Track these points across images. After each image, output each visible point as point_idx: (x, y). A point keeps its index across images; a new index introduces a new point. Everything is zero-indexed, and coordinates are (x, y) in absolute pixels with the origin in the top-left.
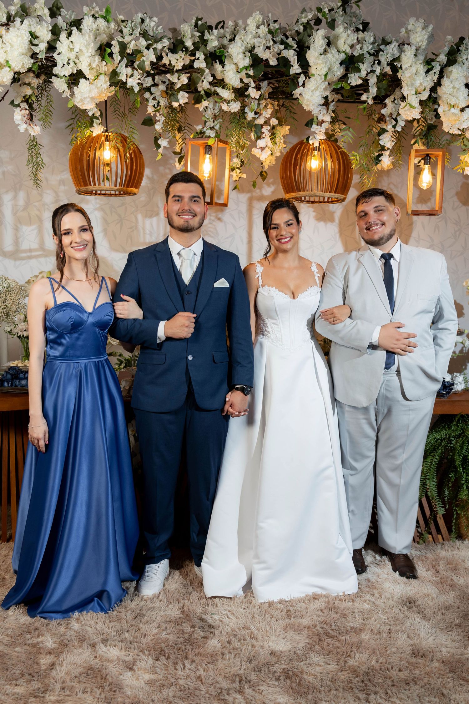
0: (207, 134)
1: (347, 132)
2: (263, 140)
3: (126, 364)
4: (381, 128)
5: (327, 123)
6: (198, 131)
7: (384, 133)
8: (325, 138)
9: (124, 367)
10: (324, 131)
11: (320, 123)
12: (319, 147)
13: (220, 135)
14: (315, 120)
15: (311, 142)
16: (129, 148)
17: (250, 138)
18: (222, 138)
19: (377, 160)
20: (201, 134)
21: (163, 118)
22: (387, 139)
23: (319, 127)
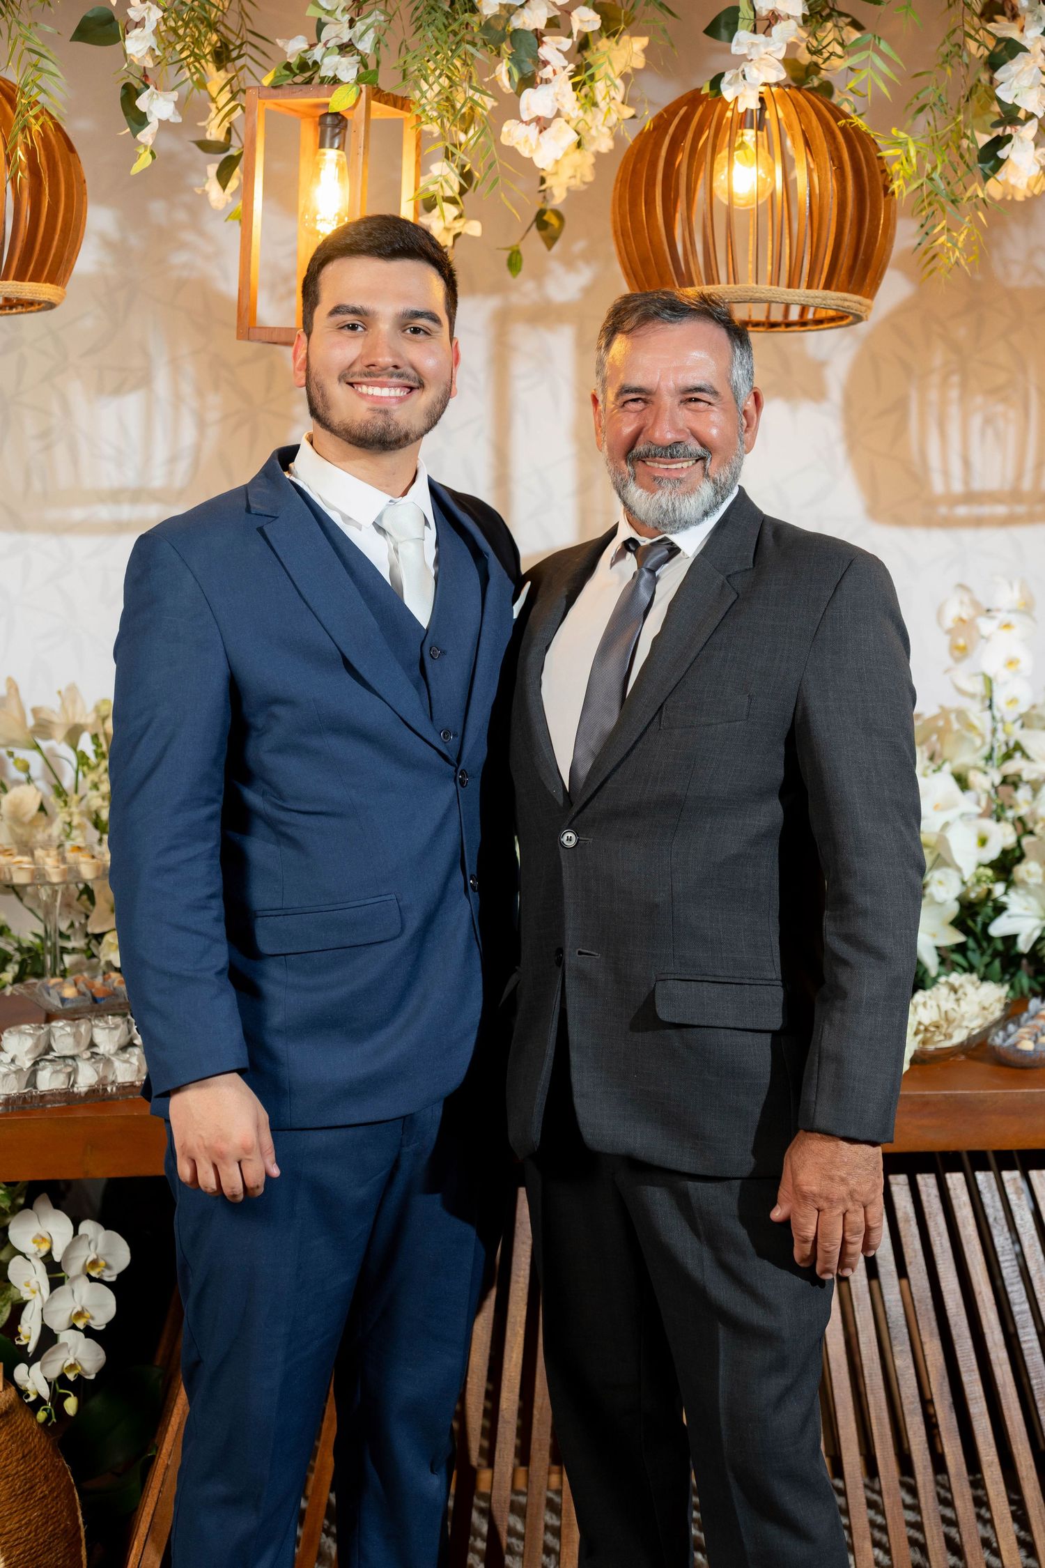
0: (326, 71)
1: (870, 52)
2: (542, 90)
3: (22, 964)
4: (999, 40)
5: (792, 24)
6: (293, 60)
7: (1012, 56)
8: (780, 75)
9: (18, 979)
10: (781, 55)
11: (766, 23)
12: (763, 109)
13: (376, 73)
14: (745, 12)
15: (728, 93)
16: (25, 128)
17: (495, 84)
18: (387, 83)
19: (991, 156)
20: (306, 67)
21: (157, 14)
22: (1026, 81)
23: (761, 38)
